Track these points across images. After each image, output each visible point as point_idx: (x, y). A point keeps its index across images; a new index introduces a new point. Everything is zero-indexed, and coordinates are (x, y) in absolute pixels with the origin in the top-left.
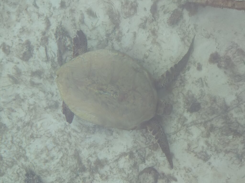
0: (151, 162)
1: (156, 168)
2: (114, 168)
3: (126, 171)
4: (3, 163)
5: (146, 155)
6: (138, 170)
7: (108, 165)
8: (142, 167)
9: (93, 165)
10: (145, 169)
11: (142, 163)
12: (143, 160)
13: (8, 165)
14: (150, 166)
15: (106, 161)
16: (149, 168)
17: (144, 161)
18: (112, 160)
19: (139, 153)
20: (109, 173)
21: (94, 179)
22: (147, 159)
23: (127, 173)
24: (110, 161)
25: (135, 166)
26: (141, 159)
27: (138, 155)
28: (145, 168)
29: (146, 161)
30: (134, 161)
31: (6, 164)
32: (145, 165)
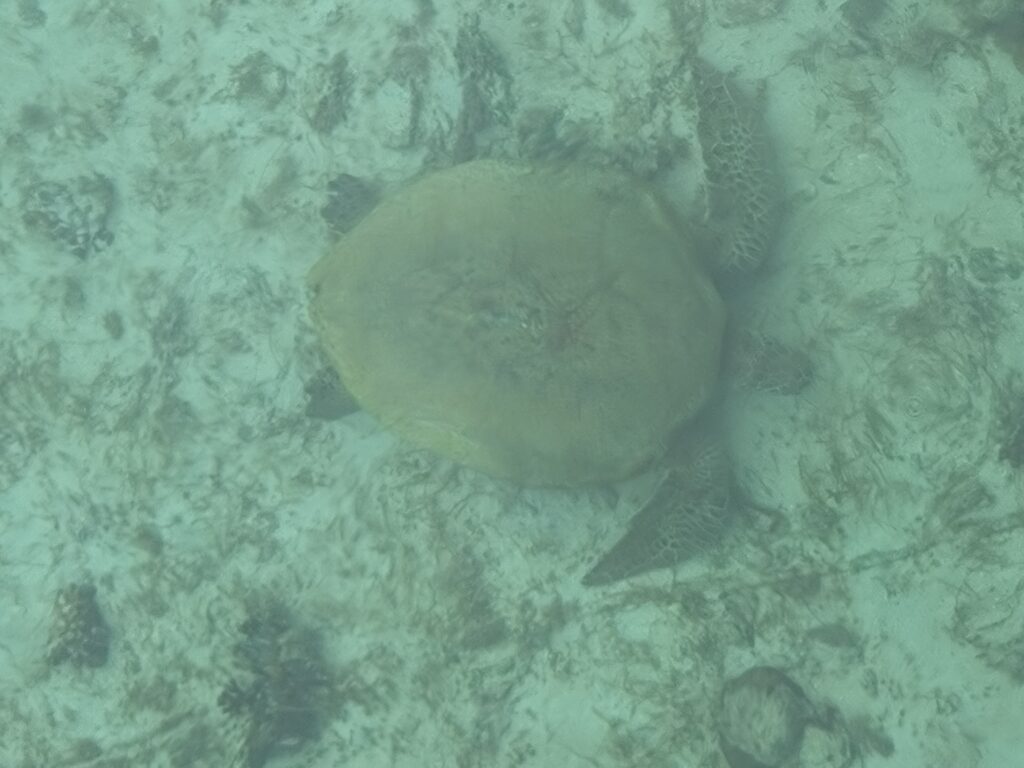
0: (776, 648)
1: (796, 676)
2: (595, 630)
3: (662, 659)
4: (164, 566)
5: (760, 616)
6: (721, 669)
7: (578, 620)
8: (739, 660)
9: (538, 618)
10: (751, 673)
11: (739, 644)
12: (744, 634)
13: (179, 577)
14: (771, 663)
15: (575, 607)
16: (769, 670)
17: (748, 638)
18: (590, 608)
19: (731, 602)
20: (575, 651)
21: (529, 670)
22: (761, 635)
23: (665, 666)
24: (586, 610)
25: (707, 648)
26: (738, 627)
27: (728, 609)
28: (753, 664)
29: (758, 641)
30: (706, 628)
31: (174, 573)
32: (753, 653)
